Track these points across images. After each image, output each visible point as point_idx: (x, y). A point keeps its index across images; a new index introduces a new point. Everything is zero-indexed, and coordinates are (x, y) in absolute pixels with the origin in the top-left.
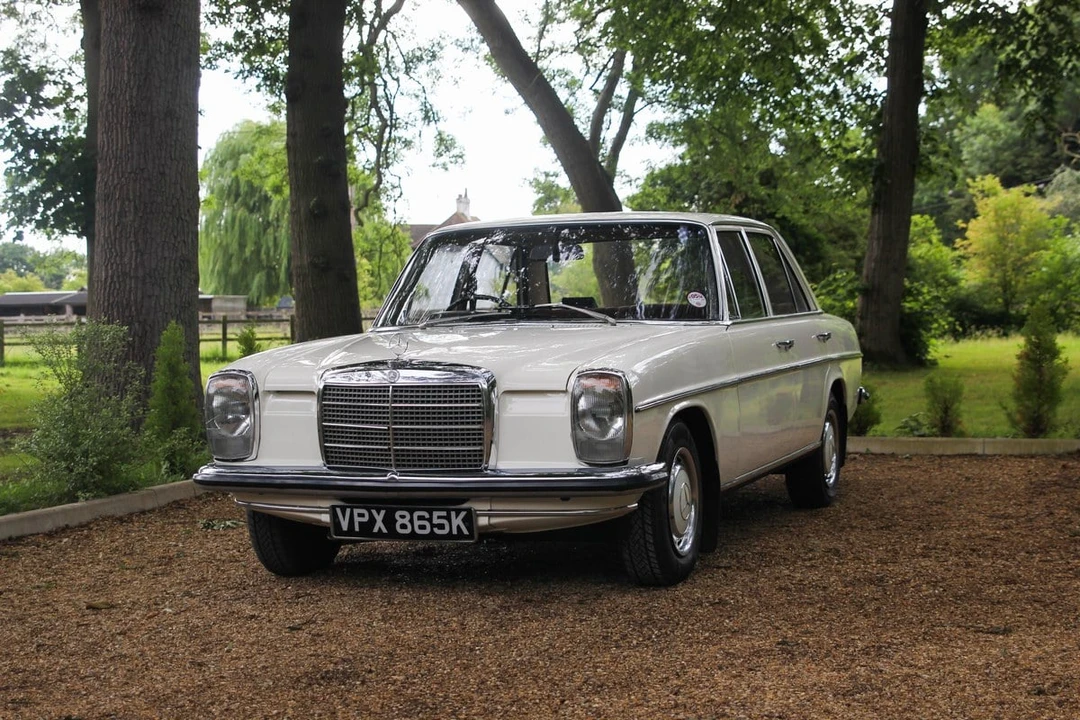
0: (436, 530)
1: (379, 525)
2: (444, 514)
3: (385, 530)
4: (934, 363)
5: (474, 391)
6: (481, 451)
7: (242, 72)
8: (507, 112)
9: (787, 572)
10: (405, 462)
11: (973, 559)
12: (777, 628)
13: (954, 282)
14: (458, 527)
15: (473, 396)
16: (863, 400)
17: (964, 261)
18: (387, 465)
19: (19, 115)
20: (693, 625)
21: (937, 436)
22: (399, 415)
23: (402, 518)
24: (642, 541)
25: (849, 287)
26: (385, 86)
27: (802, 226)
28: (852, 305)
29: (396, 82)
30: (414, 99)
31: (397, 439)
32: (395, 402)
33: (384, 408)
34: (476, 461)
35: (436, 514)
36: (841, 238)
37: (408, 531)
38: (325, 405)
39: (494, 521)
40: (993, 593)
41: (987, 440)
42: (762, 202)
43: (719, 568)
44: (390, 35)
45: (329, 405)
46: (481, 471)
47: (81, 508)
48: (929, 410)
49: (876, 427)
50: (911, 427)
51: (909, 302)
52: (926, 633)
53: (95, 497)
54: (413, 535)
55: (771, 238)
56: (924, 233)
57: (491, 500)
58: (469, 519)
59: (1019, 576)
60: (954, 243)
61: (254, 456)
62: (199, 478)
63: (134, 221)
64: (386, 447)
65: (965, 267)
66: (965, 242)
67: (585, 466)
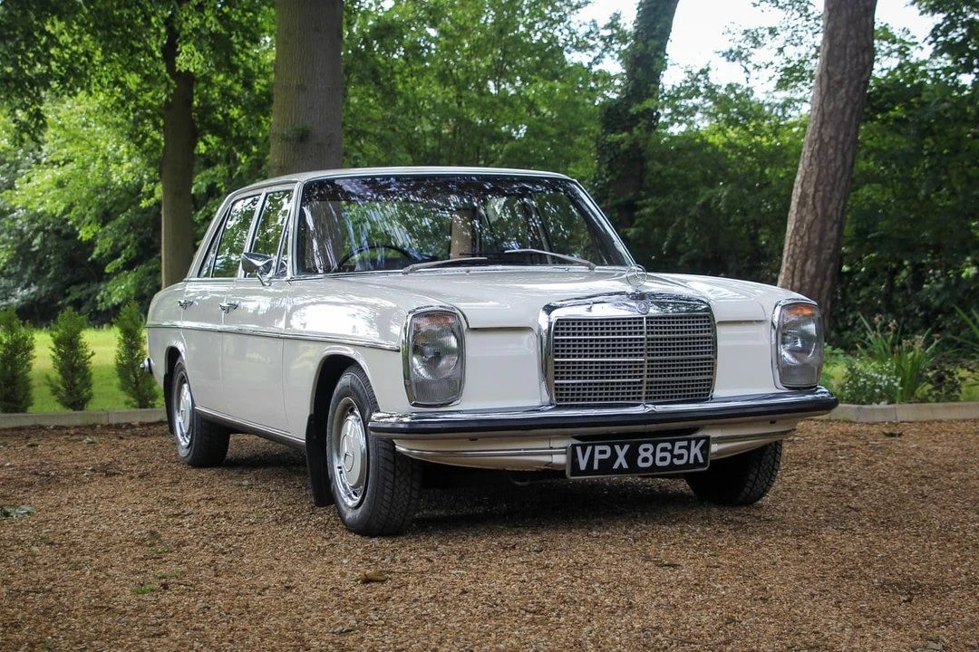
0: (676, 462)
2: (685, 443)
3: (625, 466)
5: (705, 322)
6: (709, 380)
14: (696, 456)
15: (705, 326)
23: (645, 451)
31: (649, 371)
32: (650, 333)
34: (703, 392)
35: (678, 445)
37: (649, 464)
38: (555, 341)
39: (720, 447)
45: (563, 340)
46: (708, 400)
54: (653, 468)
57: (720, 426)
58: (707, 447)
61: (460, 400)
64: (637, 380)
67: (785, 390)
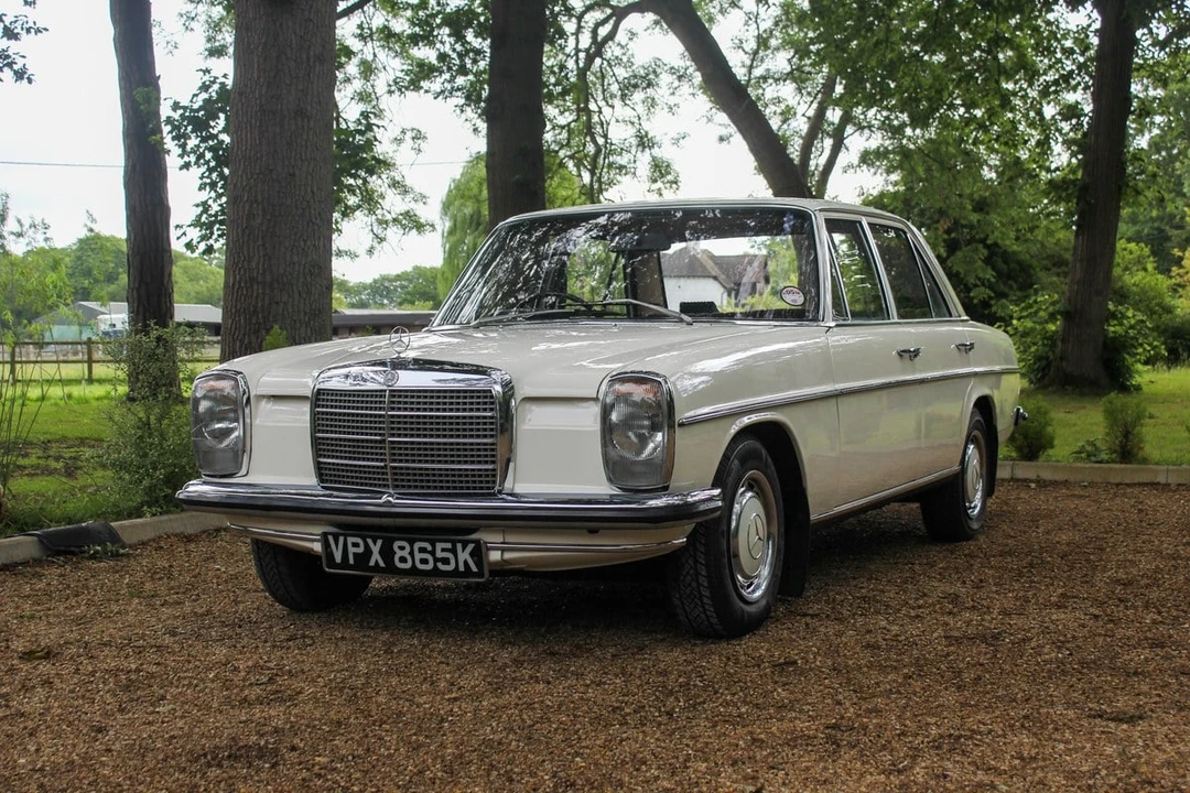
0: (440, 565)
1: (376, 558)
2: (449, 546)
3: (382, 564)
4: (1138, 388)
5: (486, 397)
6: (494, 470)
7: (443, 92)
8: (722, 139)
9: (883, 623)
10: (405, 482)
11: (1119, 612)
12: (839, 703)
13: (1169, 310)
14: (466, 562)
15: (485, 403)
16: (1020, 421)
17: (1180, 290)
18: (385, 486)
19: (215, 132)
20: (734, 695)
21: (1113, 462)
22: (398, 425)
23: (401, 549)
24: (694, 584)
25: (1051, 309)
26: (600, 112)
27: (1014, 253)
28: (1054, 328)
29: (611, 109)
30: (630, 126)
31: (394, 454)
32: (393, 409)
33: (380, 416)
34: (487, 484)
35: (439, 546)
36: (1054, 265)
37: (408, 565)
38: (319, 413)
39: (508, 556)
40: (1131, 660)
41: (1171, 467)
42: (971, 227)
43: (805, 615)
44: (605, 62)
45: (323, 413)
46: (494, 494)
47: (143, 525)
48: (1108, 434)
49: (1051, 452)
50: (1087, 452)
51: (1114, 326)
52: (1026, 717)
53: (168, 512)
54: (414, 571)
55: (905, 233)
56: (1140, 263)
57: (504, 530)
58: (479, 552)
59: (1171, 636)
60: (1170, 271)
61: (243, 471)
62: (181, 496)
63: (262, 224)
64: (382, 464)
65: (1181, 296)
66: (1181, 271)
67: (617, 492)
